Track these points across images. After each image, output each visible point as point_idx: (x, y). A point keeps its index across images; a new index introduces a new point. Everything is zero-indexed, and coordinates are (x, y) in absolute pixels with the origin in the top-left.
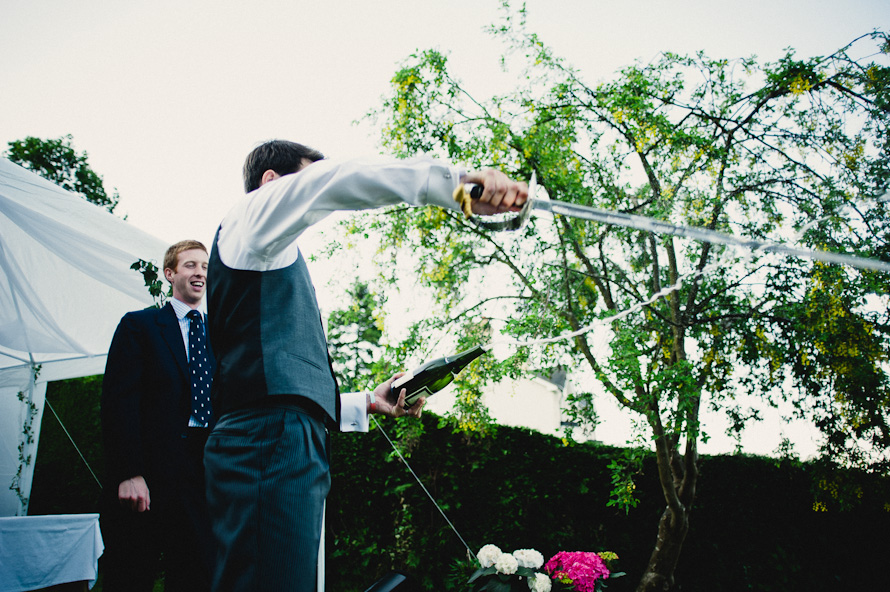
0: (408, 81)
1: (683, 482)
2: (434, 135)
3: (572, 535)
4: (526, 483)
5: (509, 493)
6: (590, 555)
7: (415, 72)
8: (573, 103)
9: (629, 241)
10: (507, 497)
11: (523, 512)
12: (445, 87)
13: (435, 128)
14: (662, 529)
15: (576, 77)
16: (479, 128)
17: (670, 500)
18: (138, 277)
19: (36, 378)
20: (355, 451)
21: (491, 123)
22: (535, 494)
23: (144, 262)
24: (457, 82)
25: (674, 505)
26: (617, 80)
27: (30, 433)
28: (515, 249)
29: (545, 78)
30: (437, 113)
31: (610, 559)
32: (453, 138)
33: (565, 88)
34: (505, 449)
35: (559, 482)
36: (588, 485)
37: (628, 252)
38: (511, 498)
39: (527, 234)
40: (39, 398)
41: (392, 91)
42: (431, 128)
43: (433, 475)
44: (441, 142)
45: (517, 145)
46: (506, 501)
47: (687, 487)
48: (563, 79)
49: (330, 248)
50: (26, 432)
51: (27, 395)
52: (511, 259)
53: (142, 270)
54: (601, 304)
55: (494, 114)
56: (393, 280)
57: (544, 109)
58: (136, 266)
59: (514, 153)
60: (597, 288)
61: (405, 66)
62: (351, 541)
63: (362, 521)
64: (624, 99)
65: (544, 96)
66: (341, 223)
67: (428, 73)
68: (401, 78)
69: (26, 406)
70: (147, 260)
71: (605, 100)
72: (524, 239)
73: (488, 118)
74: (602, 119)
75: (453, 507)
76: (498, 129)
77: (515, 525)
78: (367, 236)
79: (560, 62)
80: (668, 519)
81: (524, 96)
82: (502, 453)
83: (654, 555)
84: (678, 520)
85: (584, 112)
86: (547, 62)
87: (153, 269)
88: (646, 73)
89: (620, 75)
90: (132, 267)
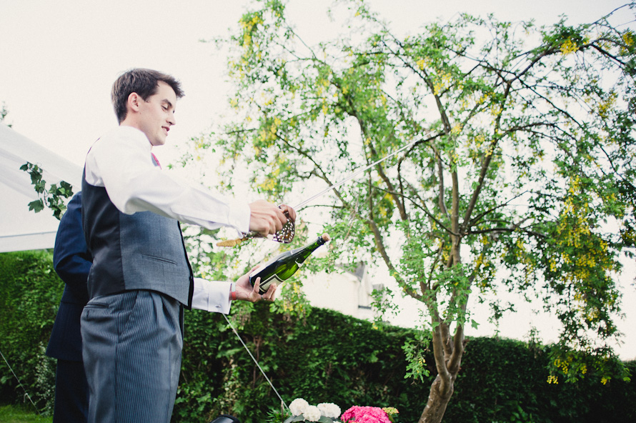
0: (252, 24)
1: (451, 356)
2: (270, 70)
3: (363, 393)
4: (329, 352)
5: (315, 359)
6: (377, 410)
7: (260, 15)
8: (385, 51)
9: (421, 165)
10: (314, 362)
11: (326, 374)
12: (282, 31)
13: (270, 65)
14: (433, 392)
15: (388, 28)
16: (307, 68)
17: (441, 370)
18: (26, 176)
20: (195, 321)
21: (317, 63)
22: (334, 361)
23: (31, 165)
24: (292, 27)
25: (443, 374)
26: (421, 34)
28: (331, 167)
29: (362, 29)
31: (391, 413)
32: (285, 73)
33: (379, 38)
34: (314, 325)
35: (355, 352)
36: (378, 356)
37: (420, 174)
38: (317, 363)
39: (341, 155)
41: (239, 29)
42: (268, 64)
43: (256, 342)
44: (275, 76)
45: (338, 83)
46: (312, 366)
47: (454, 361)
48: (377, 30)
49: (185, 160)
52: (327, 175)
53: (29, 171)
55: (320, 56)
56: (230, 187)
57: (361, 55)
58: (25, 167)
59: (334, 88)
60: (394, 202)
61: (250, 10)
62: (190, 391)
63: (200, 376)
64: (426, 50)
65: (361, 43)
66: (193, 139)
67: (269, 17)
68: (248, 20)
70: (34, 163)
71: (410, 51)
72: (339, 159)
73: (314, 59)
74: (408, 65)
75: (271, 368)
76: (323, 69)
77: (319, 384)
78: (214, 150)
79: (375, 16)
80: (438, 385)
81: (345, 43)
82: (311, 329)
83: (425, 411)
84: (446, 386)
85: (392, 59)
86: (365, 15)
87: (39, 171)
88: (445, 30)
89: (424, 30)
90: (21, 168)
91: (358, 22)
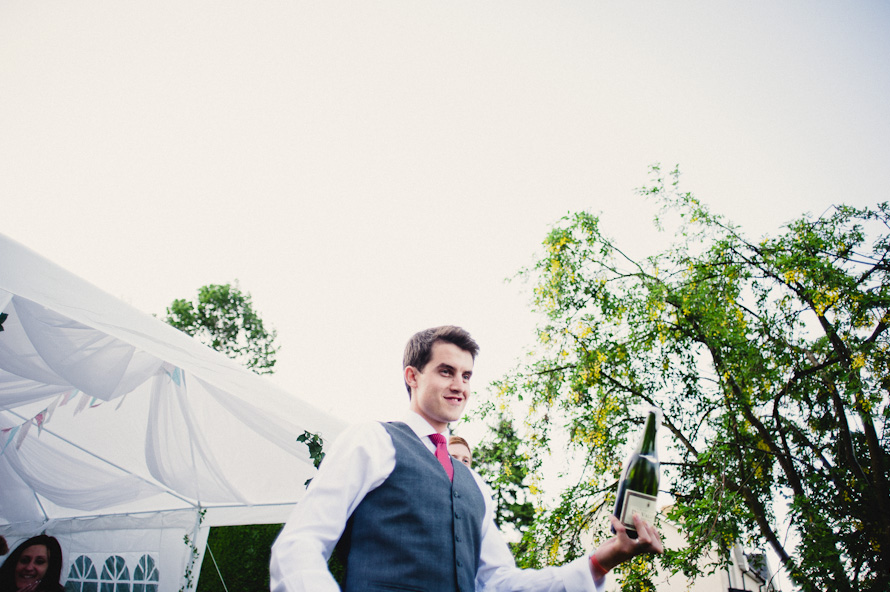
0: (560, 241)
2: (587, 291)
7: (568, 235)
8: (735, 260)
9: (808, 401)
12: (598, 246)
13: (587, 285)
15: (737, 232)
16: (635, 288)
18: (304, 447)
19: (201, 521)
21: (647, 280)
23: (309, 434)
24: (609, 240)
26: (784, 236)
27: (190, 577)
28: (675, 409)
29: (702, 235)
30: (589, 271)
32: (606, 296)
33: (726, 246)
37: (807, 411)
39: (689, 393)
40: (202, 543)
41: (545, 253)
42: (584, 285)
44: (593, 299)
45: (675, 301)
48: (722, 237)
49: (484, 409)
50: (187, 576)
51: (191, 538)
52: (672, 420)
53: (307, 442)
54: (777, 470)
55: (649, 271)
56: (544, 440)
57: (704, 266)
58: (302, 438)
59: (670, 308)
61: (556, 227)
64: (797, 259)
65: (701, 250)
66: (495, 384)
67: (580, 234)
68: (554, 240)
69: (190, 550)
70: (313, 432)
71: (772, 258)
72: (686, 399)
73: (642, 275)
74: (767, 274)
76: (654, 286)
78: (521, 397)
79: (717, 220)
81: (681, 253)
85: (747, 268)
86: (704, 219)
87: (318, 442)
88: (818, 227)
89: (788, 230)
90: (298, 439)
91: (695, 228)
